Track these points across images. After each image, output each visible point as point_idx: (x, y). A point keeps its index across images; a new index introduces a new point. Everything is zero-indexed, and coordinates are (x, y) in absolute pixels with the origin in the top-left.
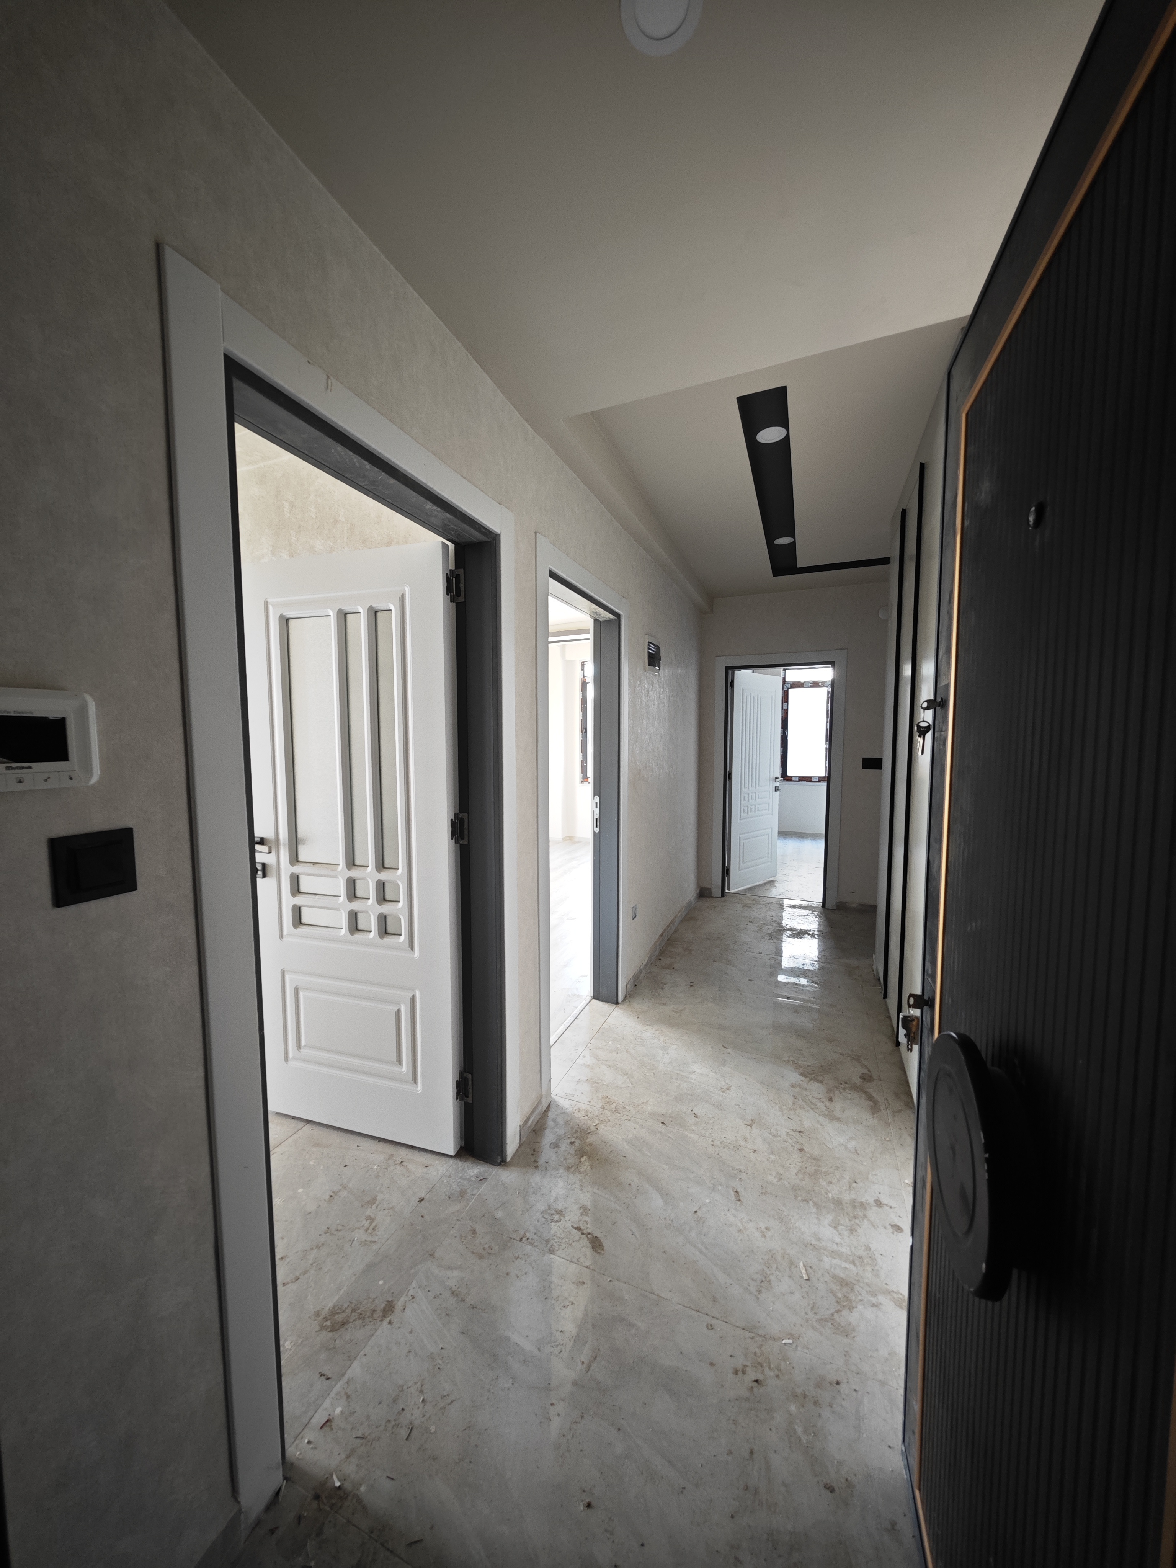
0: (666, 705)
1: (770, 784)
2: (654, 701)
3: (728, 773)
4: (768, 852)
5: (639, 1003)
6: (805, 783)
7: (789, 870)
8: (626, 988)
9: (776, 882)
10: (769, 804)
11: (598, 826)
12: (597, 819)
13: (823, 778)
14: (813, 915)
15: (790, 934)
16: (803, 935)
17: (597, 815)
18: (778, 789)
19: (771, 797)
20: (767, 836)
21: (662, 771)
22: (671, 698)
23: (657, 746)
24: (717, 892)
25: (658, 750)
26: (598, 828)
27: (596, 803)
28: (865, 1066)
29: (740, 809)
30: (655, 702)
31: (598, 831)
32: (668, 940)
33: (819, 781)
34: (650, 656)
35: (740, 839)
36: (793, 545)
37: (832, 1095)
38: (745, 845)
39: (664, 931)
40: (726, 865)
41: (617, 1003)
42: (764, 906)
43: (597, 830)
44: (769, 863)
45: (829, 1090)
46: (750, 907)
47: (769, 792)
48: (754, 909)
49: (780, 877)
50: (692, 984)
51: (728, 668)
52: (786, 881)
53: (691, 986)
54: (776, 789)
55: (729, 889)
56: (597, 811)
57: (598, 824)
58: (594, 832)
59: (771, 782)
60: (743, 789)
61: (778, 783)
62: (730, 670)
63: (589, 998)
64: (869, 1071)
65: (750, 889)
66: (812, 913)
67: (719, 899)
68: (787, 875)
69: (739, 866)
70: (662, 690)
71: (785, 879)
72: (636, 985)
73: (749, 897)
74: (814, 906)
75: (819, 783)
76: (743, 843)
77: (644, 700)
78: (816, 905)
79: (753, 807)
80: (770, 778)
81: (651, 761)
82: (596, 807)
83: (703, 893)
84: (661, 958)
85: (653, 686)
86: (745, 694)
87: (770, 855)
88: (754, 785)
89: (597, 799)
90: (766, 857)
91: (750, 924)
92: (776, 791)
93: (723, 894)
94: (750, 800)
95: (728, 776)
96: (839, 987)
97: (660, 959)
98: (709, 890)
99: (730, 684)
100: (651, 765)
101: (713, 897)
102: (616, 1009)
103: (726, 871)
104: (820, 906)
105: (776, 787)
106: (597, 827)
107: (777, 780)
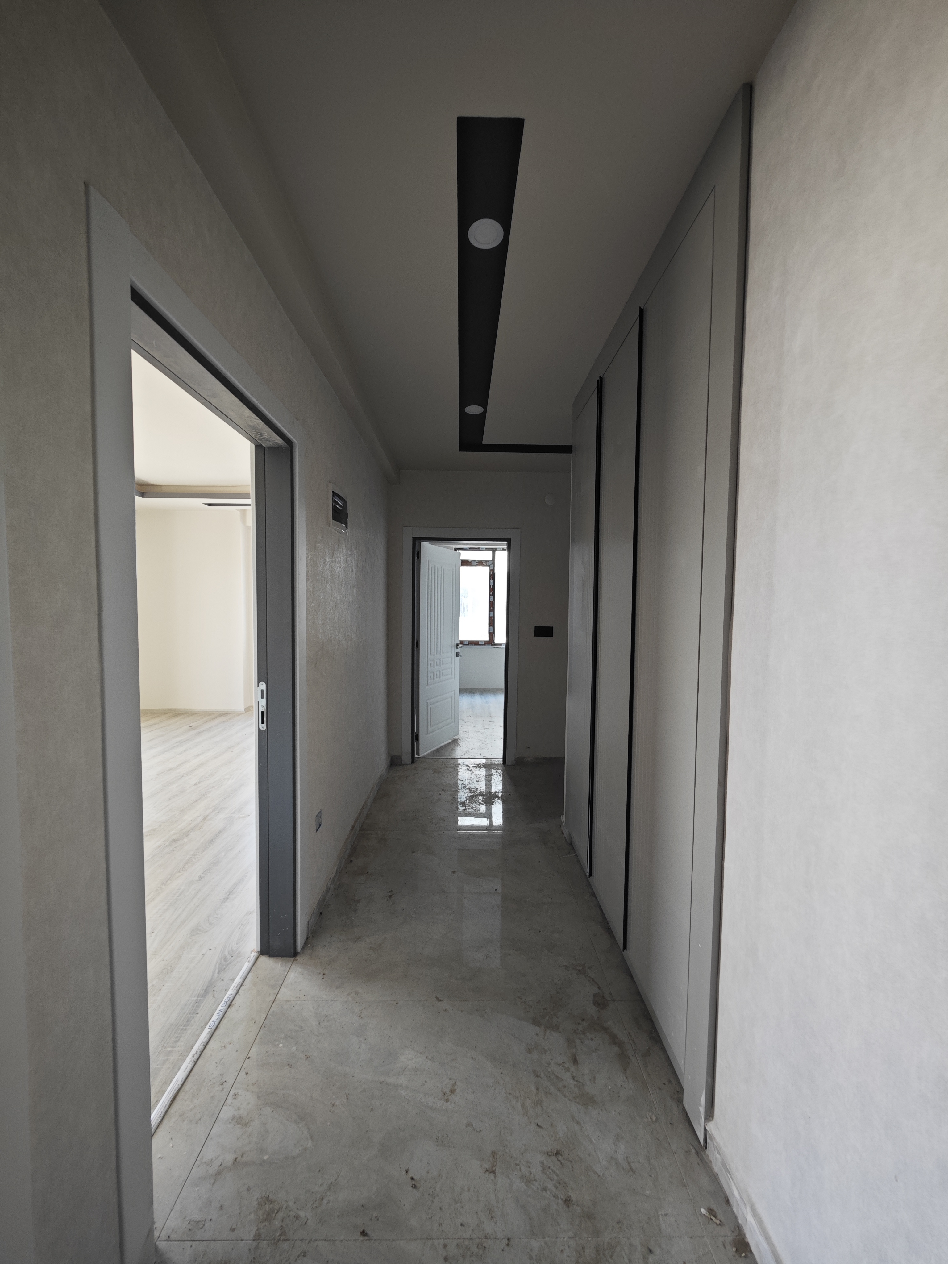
0: (354, 570)
1: (452, 651)
2: (340, 563)
3: (415, 641)
4: (451, 714)
5: (324, 946)
6: (474, 646)
7: (468, 726)
8: (308, 928)
9: (459, 740)
10: (452, 669)
11: (265, 722)
12: (262, 712)
13: (487, 641)
14: (497, 773)
15: (482, 800)
16: (494, 799)
17: (263, 706)
18: (459, 655)
19: (453, 662)
20: (450, 699)
21: (349, 643)
22: (359, 563)
23: (344, 615)
24: (407, 759)
25: (345, 619)
26: (264, 726)
27: (262, 691)
28: (593, 980)
29: (427, 676)
30: (342, 564)
31: (265, 728)
32: (361, 830)
33: (484, 645)
34: (335, 509)
35: (427, 705)
36: (483, 416)
37: (574, 1051)
38: (432, 709)
39: (356, 822)
40: (416, 731)
41: (295, 954)
42: (453, 770)
43: (263, 727)
44: (453, 724)
45: (570, 1042)
46: (440, 772)
47: (452, 658)
48: (444, 775)
49: (462, 735)
50: (390, 894)
51: (415, 539)
52: (467, 738)
53: (390, 896)
54: (458, 655)
55: (418, 754)
56: (263, 702)
57: (265, 719)
58: (259, 730)
59: (453, 648)
60: (429, 656)
61: (459, 649)
62: (417, 541)
63: (254, 955)
64: (599, 988)
65: (438, 751)
66: (496, 772)
67: (410, 765)
68: (467, 731)
69: (427, 731)
70: (350, 553)
71: (466, 736)
72: (321, 913)
73: (437, 760)
74: (496, 763)
75: (484, 646)
76: (431, 708)
77: (328, 560)
78: (498, 762)
79: (438, 673)
80: (452, 645)
81: (337, 633)
82: (262, 697)
83: (394, 762)
84: (352, 859)
85: (338, 545)
86: (430, 566)
87: (453, 716)
88: (439, 651)
89: (263, 686)
90: (449, 718)
91: (443, 793)
92: (457, 656)
93: (413, 760)
94: (436, 667)
95: (415, 644)
96: (539, 862)
97: (351, 861)
98: (400, 758)
99: (416, 555)
100: (337, 637)
101: (404, 764)
102: (293, 964)
103: (415, 737)
104: (501, 763)
105: (457, 653)
106: (263, 723)
107: (459, 647)
